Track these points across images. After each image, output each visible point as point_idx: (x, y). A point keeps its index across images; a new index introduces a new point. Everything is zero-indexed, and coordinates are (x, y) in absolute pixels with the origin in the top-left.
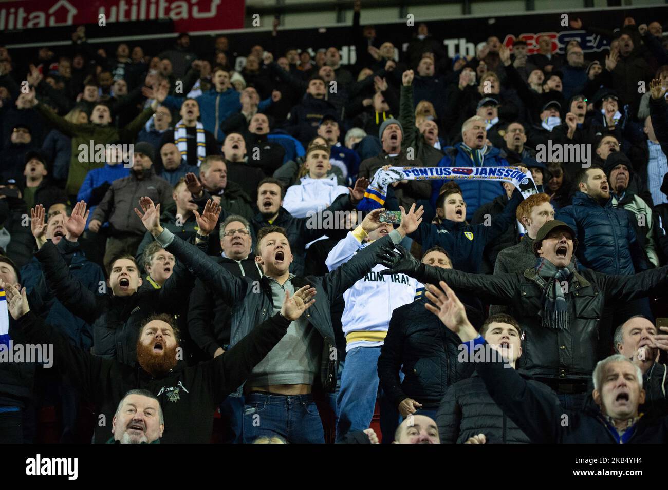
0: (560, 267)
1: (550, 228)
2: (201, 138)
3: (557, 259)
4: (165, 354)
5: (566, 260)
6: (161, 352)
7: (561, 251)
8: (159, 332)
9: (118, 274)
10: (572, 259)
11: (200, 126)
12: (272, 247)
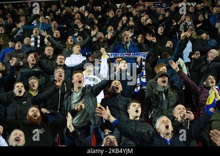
0: (164, 87)
1: (161, 74)
2: (39, 41)
3: (163, 84)
4: (38, 119)
5: (166, 84)
6: (36, 118)
7: (164, 82)
8: (35, 111)
9: (18, 88)
10: (168, 84)
11: (39, 37)
12: (78, 78)
